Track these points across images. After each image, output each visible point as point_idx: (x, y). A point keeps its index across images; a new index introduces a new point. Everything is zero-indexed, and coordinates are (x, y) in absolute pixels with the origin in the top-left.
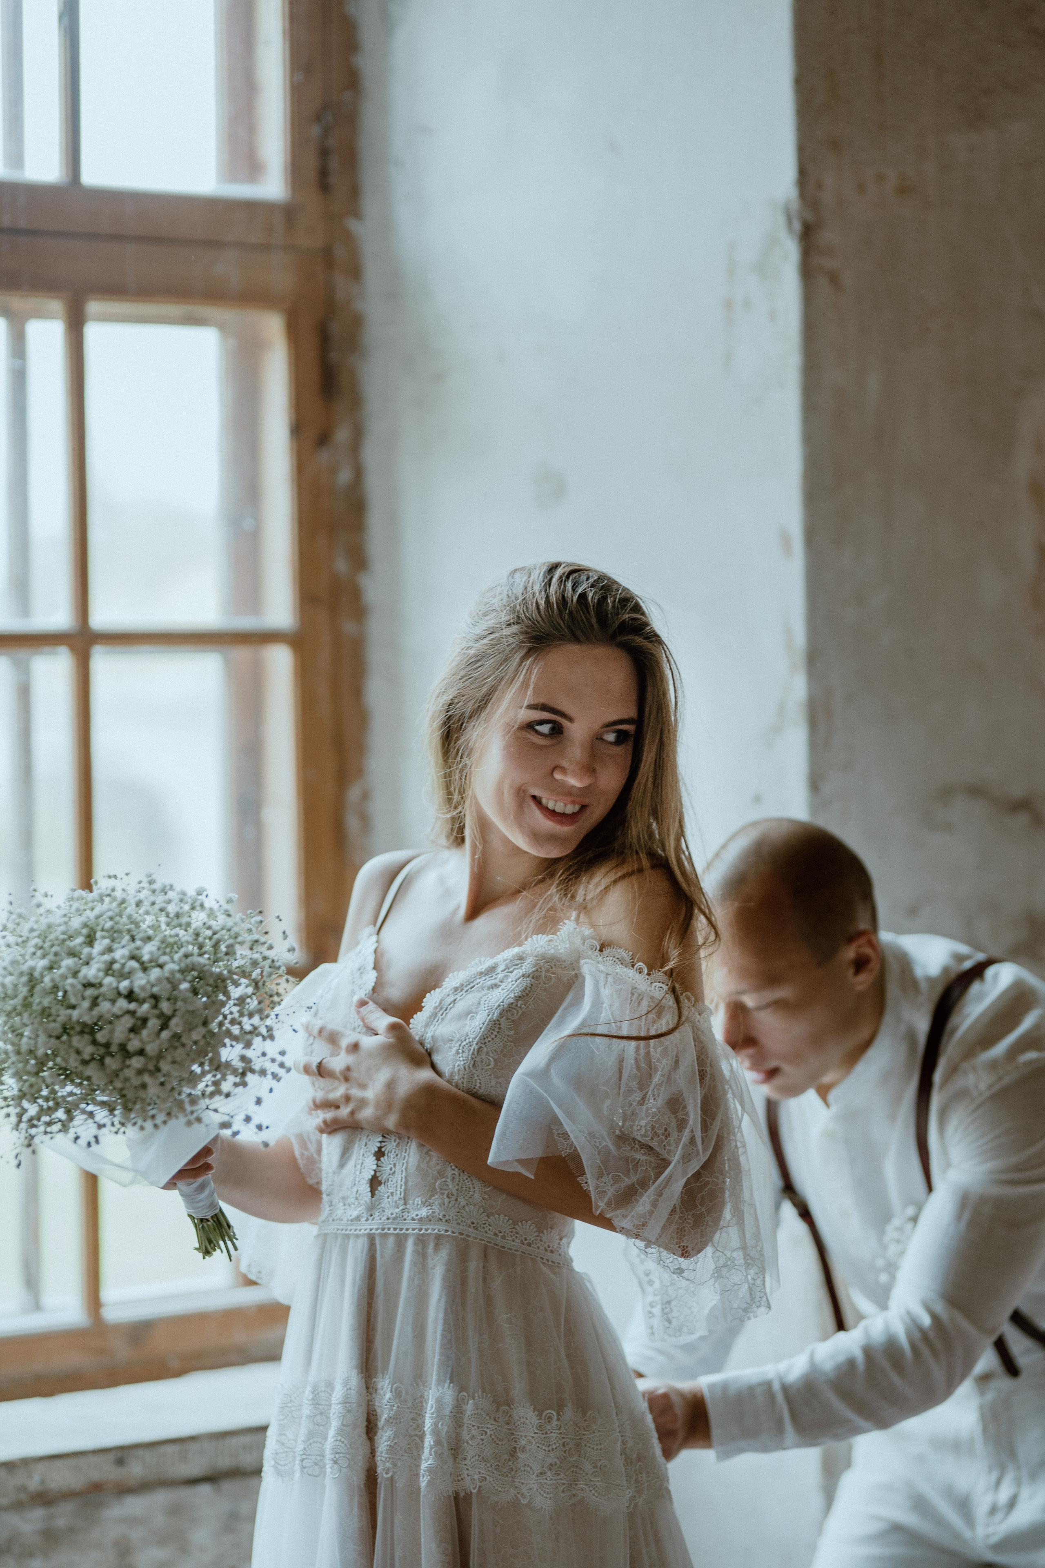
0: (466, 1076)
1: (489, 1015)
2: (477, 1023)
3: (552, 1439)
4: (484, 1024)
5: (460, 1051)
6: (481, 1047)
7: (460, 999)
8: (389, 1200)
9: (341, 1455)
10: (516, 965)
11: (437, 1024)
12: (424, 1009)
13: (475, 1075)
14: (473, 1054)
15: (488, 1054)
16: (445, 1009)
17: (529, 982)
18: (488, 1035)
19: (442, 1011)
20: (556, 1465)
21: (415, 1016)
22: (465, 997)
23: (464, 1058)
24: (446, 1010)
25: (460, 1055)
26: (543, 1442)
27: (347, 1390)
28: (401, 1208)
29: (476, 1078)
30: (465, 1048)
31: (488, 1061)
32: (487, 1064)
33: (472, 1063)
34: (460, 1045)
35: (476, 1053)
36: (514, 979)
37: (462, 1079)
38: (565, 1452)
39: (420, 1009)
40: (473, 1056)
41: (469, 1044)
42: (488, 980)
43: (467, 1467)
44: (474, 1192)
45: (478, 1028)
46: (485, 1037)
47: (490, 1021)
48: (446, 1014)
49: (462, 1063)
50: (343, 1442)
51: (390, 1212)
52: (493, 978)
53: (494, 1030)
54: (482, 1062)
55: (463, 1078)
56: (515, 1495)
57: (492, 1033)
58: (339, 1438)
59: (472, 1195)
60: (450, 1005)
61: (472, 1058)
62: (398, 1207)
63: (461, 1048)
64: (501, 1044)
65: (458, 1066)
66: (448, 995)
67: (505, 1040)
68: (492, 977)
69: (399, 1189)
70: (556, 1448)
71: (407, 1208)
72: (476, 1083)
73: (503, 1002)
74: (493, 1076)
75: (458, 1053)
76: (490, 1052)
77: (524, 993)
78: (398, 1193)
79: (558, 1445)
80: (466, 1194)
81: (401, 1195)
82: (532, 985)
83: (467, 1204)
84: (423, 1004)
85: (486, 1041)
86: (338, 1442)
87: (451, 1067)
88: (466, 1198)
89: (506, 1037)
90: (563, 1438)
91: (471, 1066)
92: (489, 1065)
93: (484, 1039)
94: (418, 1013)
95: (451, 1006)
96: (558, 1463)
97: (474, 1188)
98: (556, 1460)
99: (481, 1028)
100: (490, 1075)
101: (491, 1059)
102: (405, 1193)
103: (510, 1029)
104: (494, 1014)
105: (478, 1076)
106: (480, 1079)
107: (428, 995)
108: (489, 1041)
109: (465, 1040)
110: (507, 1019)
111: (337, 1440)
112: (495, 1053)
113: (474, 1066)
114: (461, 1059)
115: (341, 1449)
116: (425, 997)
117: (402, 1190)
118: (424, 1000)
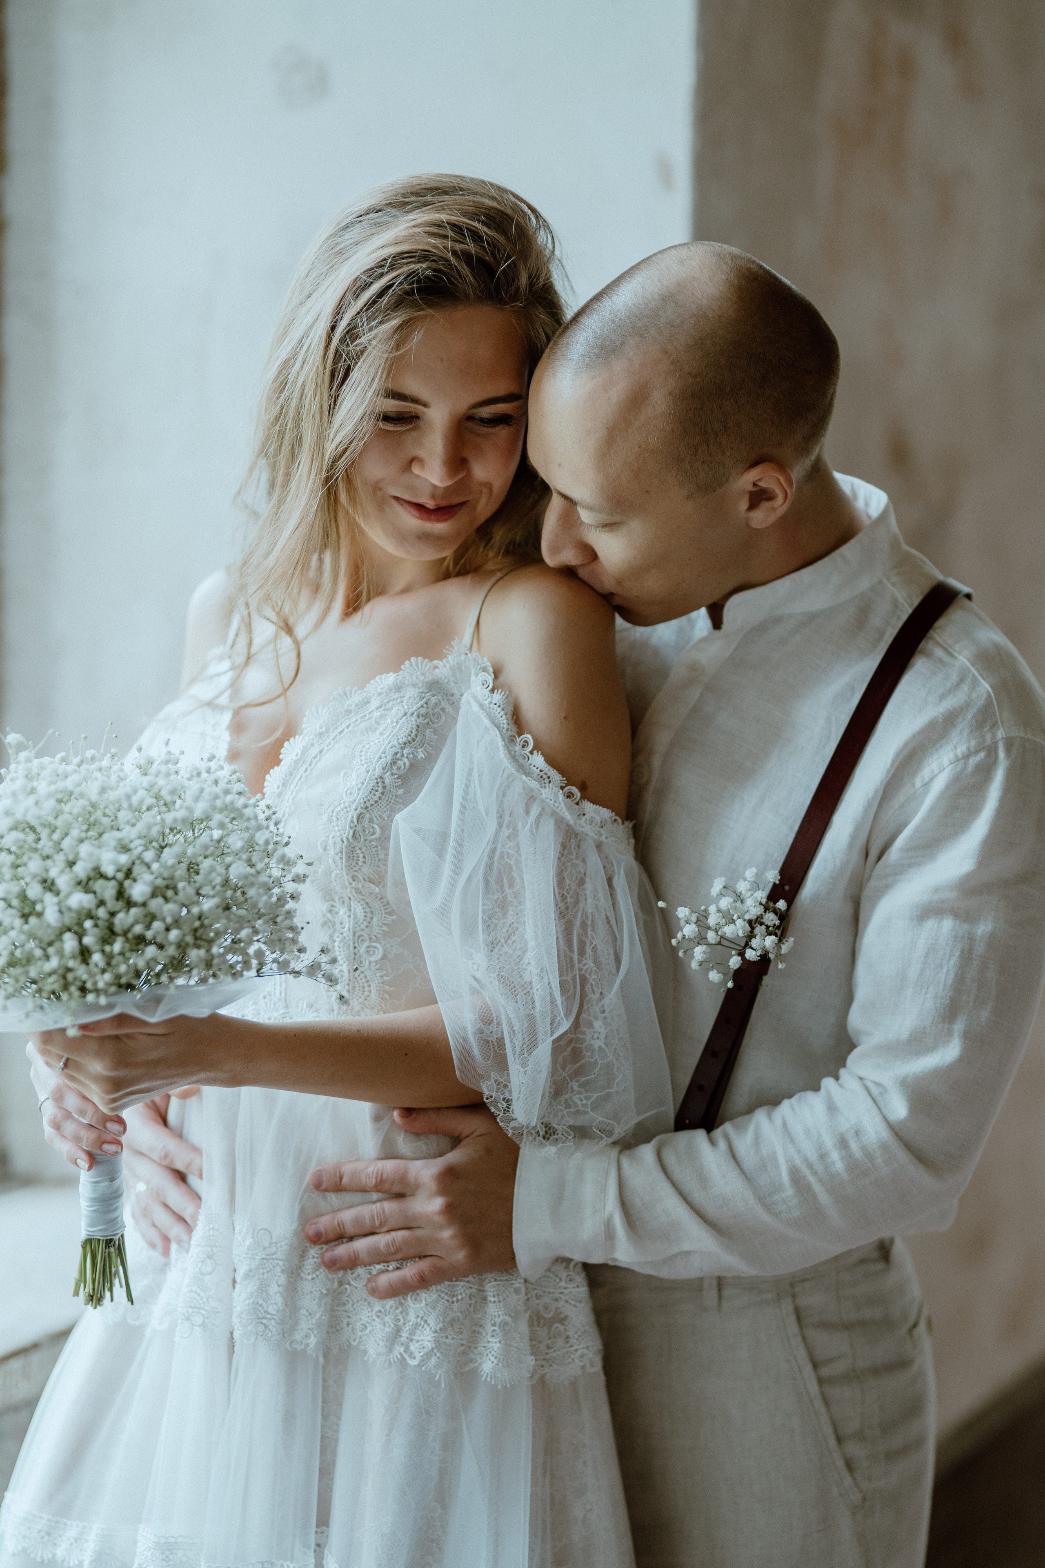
0: (344, 850)
1: (368, 772)
2: (354, 783)
3: (458, 1288)
4: (363, 783)
5: (334, 819)
6: (361, 814)
7: (327, 750)
8: (266, 1000)
9: (195, 1310)
10: (393, 700)
11: (299, 782)
12: (282, 763)
13: (357, 848)
14: (352, 822)
15: (371, 821)
16: (308, 763)
17: (414, 722)
18: (369, 798)
19: (305, 767)
20: (458, 1320)
21: (271, 771)
22: (334, 745)
23: (340, 828)
24: (310, 765)
25: (335, 824)
26: (446, 1291)
27: (210, 1229)
28: (281, 1012)
29: (358, 851)
30: (340, 815)
31: (371, 830)
32: (371, 833)
33: (351, 833)
34: (333, 811)
35: (355, 821)
36: (395, 720)
37: (340, 854)
38: (470, 1305)
39: (278, 762)
40: (352, 825)
41: (345, 810)
42: (359, 721)
43: (348, 1314)
44: (370, 991)
45: (356, 788)
46: (366, 800)
47: (370, 779)
48: (311, 770)
49: (338, 834)
50: (199, 1295)
51: (266, 1016)
52: (367, 718)
53: (377, 791)
54: (364, 831)
55: (341, 852)
56: (401, 1354)
57: (375, 795)
58: (195, 1288)
59: (368, 996)
60: (315, 758)
61: (351, 828)
62: (277, 1010)
63: (334, 814)
64: (388, 807)
65: (333, 837)
66: (313, 745)
67: (392, 801)
68: (365, 716)
69: (278, 987)
70: (462, 1299)
71: (288, 1013)
72: (358, 857)
73: (384, 753)
74: (379, 848)
75: (330, 820)
76: (375, 819)
77: (410, 738)
78: (278, 992)
79: (464, 1295)
80: (360, 995)
81: (281, 995)
82: (418, 726)
83: (362, 1008)
84: (281, 757)
85: (368, 804)
86: (192, 1294)
87: (324, 839)
88: (360, 1000)
89: (394, 798)
90: (471, 1288)
91: (350, 837)
92: (374, 833)
93: (365, 802)
94: (276, 767)
95: (317, 759)
96: (461, 1318)
97: (370, 986)
98: (460, 1314)
99: (359, 790)
100: (376, 847)
101: (376, 826)
102: (286, 993)
103: (399, 787)
104: (375, 770)
105: (360, 849)
106: (363, 853)
107: (286, 744)
108: (372, 805)
109: (340, 804)
110: (392, 774)
111: (191, 1291)
112: (380, 820)
113: (354, 836)
114: (336, 829)
115: (195, 1301)
116: (283, 747)
117: (283, 989)
118: (282, 751)
